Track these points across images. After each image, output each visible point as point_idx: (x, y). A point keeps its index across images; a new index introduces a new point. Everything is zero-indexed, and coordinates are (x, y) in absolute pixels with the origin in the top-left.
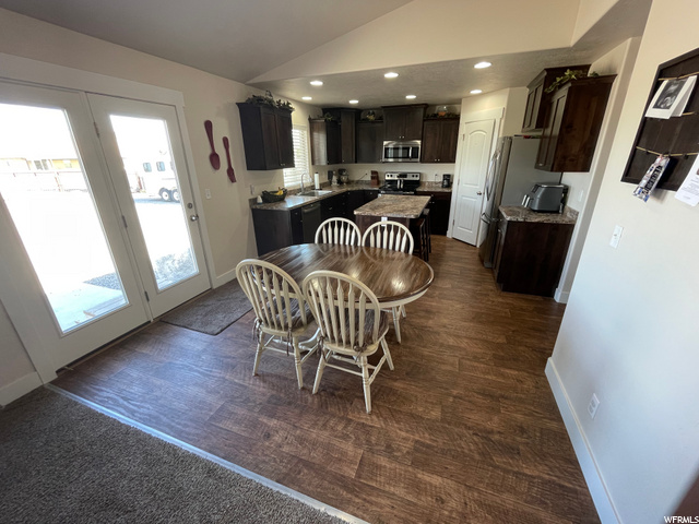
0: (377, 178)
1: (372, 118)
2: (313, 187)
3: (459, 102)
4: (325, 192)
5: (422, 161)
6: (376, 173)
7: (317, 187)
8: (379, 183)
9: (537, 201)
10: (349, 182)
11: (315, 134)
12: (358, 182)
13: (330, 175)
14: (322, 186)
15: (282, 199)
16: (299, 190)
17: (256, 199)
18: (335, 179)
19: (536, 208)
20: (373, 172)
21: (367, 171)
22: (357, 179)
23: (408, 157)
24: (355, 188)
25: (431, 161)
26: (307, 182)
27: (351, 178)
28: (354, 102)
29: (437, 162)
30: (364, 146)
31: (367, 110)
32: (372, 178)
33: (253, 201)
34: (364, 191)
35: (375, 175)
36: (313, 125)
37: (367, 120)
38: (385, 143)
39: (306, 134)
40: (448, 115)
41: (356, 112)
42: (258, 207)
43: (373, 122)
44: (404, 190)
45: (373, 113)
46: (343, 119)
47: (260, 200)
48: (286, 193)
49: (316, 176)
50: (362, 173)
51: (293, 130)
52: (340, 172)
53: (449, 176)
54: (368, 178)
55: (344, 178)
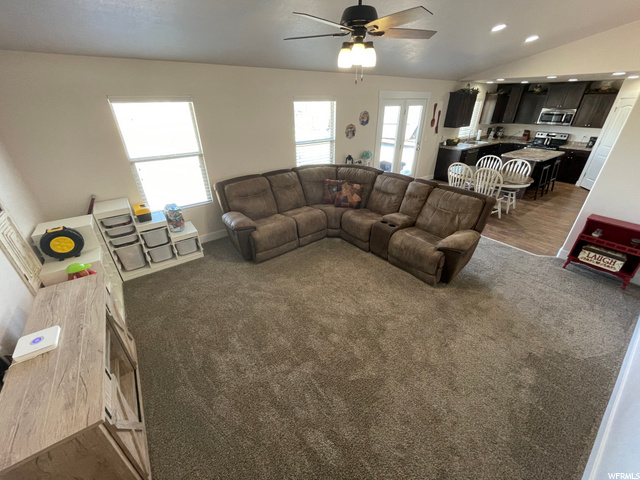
0: (529, 135)
1: (538, 90)
2: (475, 139)
4: (483, 143)
5: (572, 126)
6: (529, 131)
7: (478, 138)
10: (503, 137)
11: (488, 103)
12: (510, 137)
13: (489, 131)
14: (482, 139)
15: (456, 144)
16: (467, 140)
18: (492, 133)
20: (526, 131)
22: (510, 135)
23: (560, 121)
24: (507, 142)
25: (582, 125)
26: (472, 135)
28: (525, 82)
29: (587, 127)
30: (525, 110)
31: (536, 85)
32: (524, 135)
33: (442, 144)
34: (514, 144)
35: (527, 134)
36: (487, 97)
37: (532, 92)
39: (481, 103)
40: (610, 90)
41: (525, 87)
42: (443, 147)
43: (538, 94)
44: (550, 146)
45: (540, 87)
46: (512, 92)
47: (445, 144)
48: (459, 141)
49: (480, 131)
50: (516, 131)
52: (498, 129)
53: (594, 138)
54: (521, 135)
55: (500, 134)
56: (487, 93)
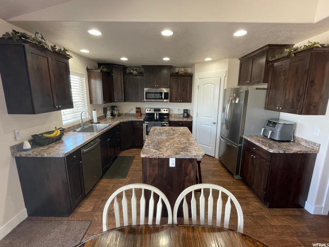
0: (140, 112)
1: (135, 72)
2: (91, 121)
3: (192, 66)
4: (103, 126)
5: (170, 102)
6: (139, 108)
7: (95, 120)
8: (141, 115)
9: (278, 133)
10: (119, 115)
11: (93, 81)
12: (126, 114)
13: (105, 110)
14: (100, 120)
16: (79, 126)
17: (22, 144)
18: (109, 113)
19: (277, 139)
20: (137, 108)
21: (132, 107)
22: (125, 112)
23: (162, 98)
24: (125, 120)
25: (176, 101)
26: (86, 117)
27: (121, 112)
28: (124, 59)
29: (180, 102)
31: (132, 67)
32: (137, 112)
33: (17, 148)
34: (132, 121)
35: (139, 110)
36: (90, 73)
37: (131, 73)
38: (145, 89)
39: (85, 80)
40: (185, 73)
41: (123, 68)
42: (23, 154)
43: (136, 75)
45: (136, 70)
46: (114, 71)
47: (27, 145)
49: (94, 113)
50: (129, 109)
51: (71, 76)
52: (113, 108)
53: (187, 110)
54: (134, 112)
55: (116, 113)
56: (88, 69)
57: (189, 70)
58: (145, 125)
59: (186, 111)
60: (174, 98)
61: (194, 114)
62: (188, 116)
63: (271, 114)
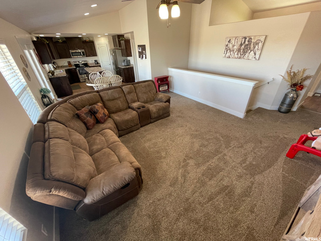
5: (87, 56)
8: (72, 65)
21: (64, 62)
23: (81, 55)
27: (59, 65)
29: (92, 56)
34: (70, 69)
38: (71, 51)
40: (89, 41)
54: (66, 64)
57: (91, 39)
58: (77, 70)
59: (96, 61)
60: (88, 54)
61: (100, 62)
62: (98, 63)
63: (125, 58)
